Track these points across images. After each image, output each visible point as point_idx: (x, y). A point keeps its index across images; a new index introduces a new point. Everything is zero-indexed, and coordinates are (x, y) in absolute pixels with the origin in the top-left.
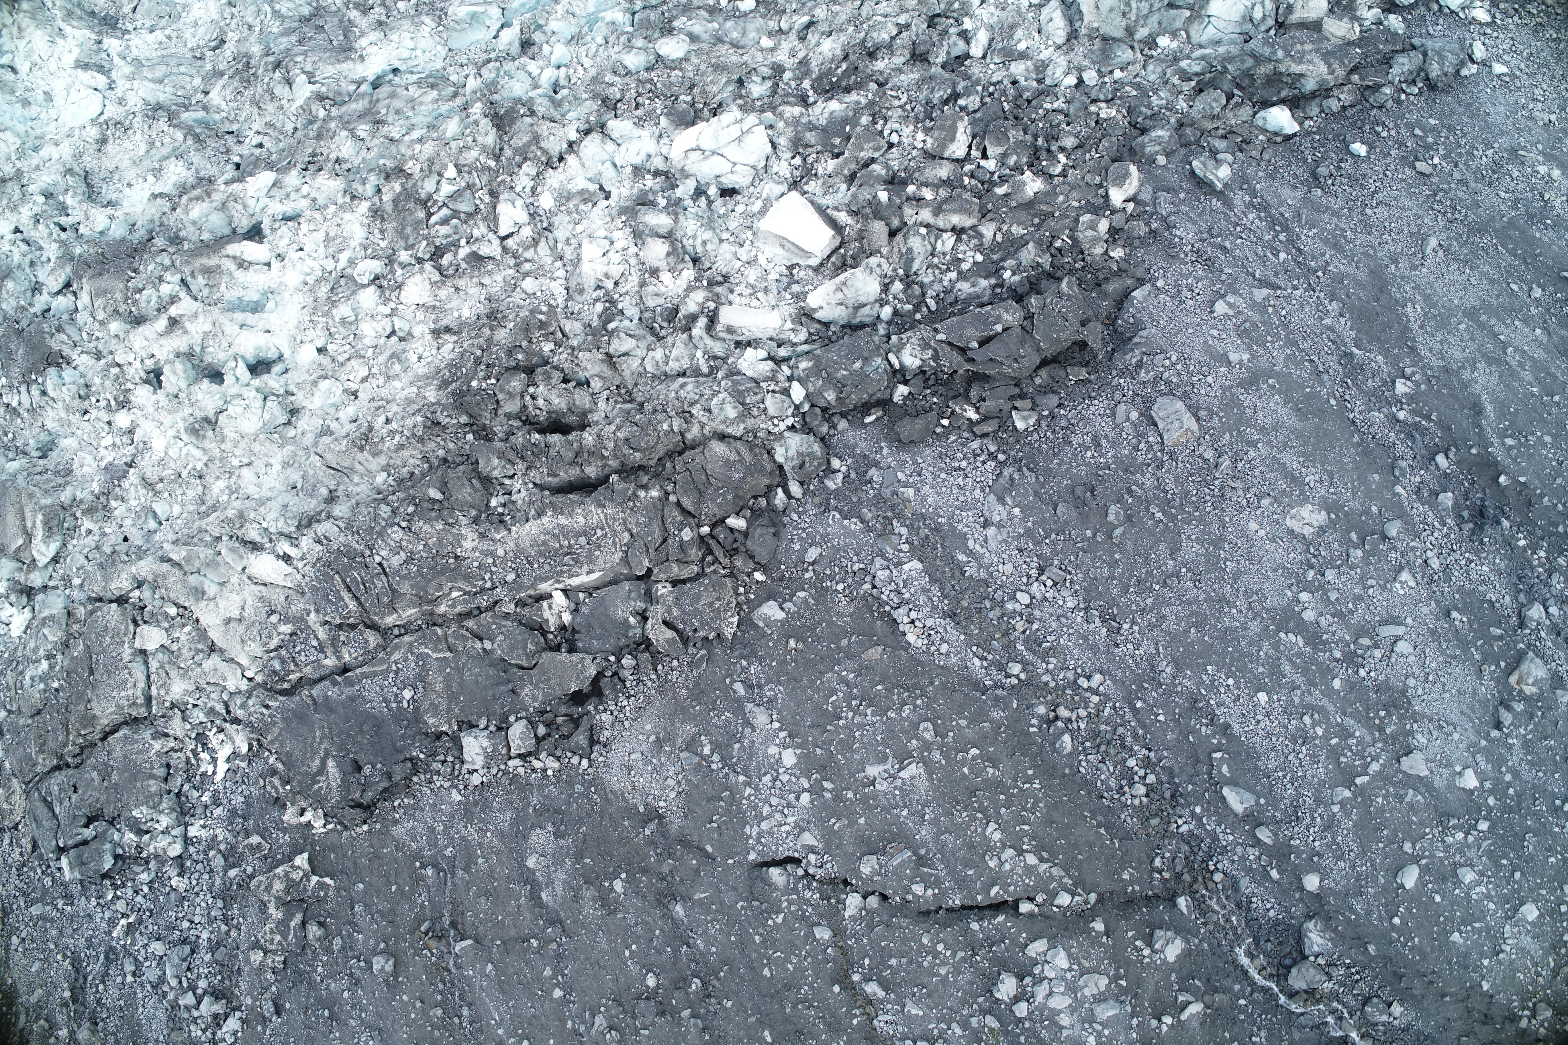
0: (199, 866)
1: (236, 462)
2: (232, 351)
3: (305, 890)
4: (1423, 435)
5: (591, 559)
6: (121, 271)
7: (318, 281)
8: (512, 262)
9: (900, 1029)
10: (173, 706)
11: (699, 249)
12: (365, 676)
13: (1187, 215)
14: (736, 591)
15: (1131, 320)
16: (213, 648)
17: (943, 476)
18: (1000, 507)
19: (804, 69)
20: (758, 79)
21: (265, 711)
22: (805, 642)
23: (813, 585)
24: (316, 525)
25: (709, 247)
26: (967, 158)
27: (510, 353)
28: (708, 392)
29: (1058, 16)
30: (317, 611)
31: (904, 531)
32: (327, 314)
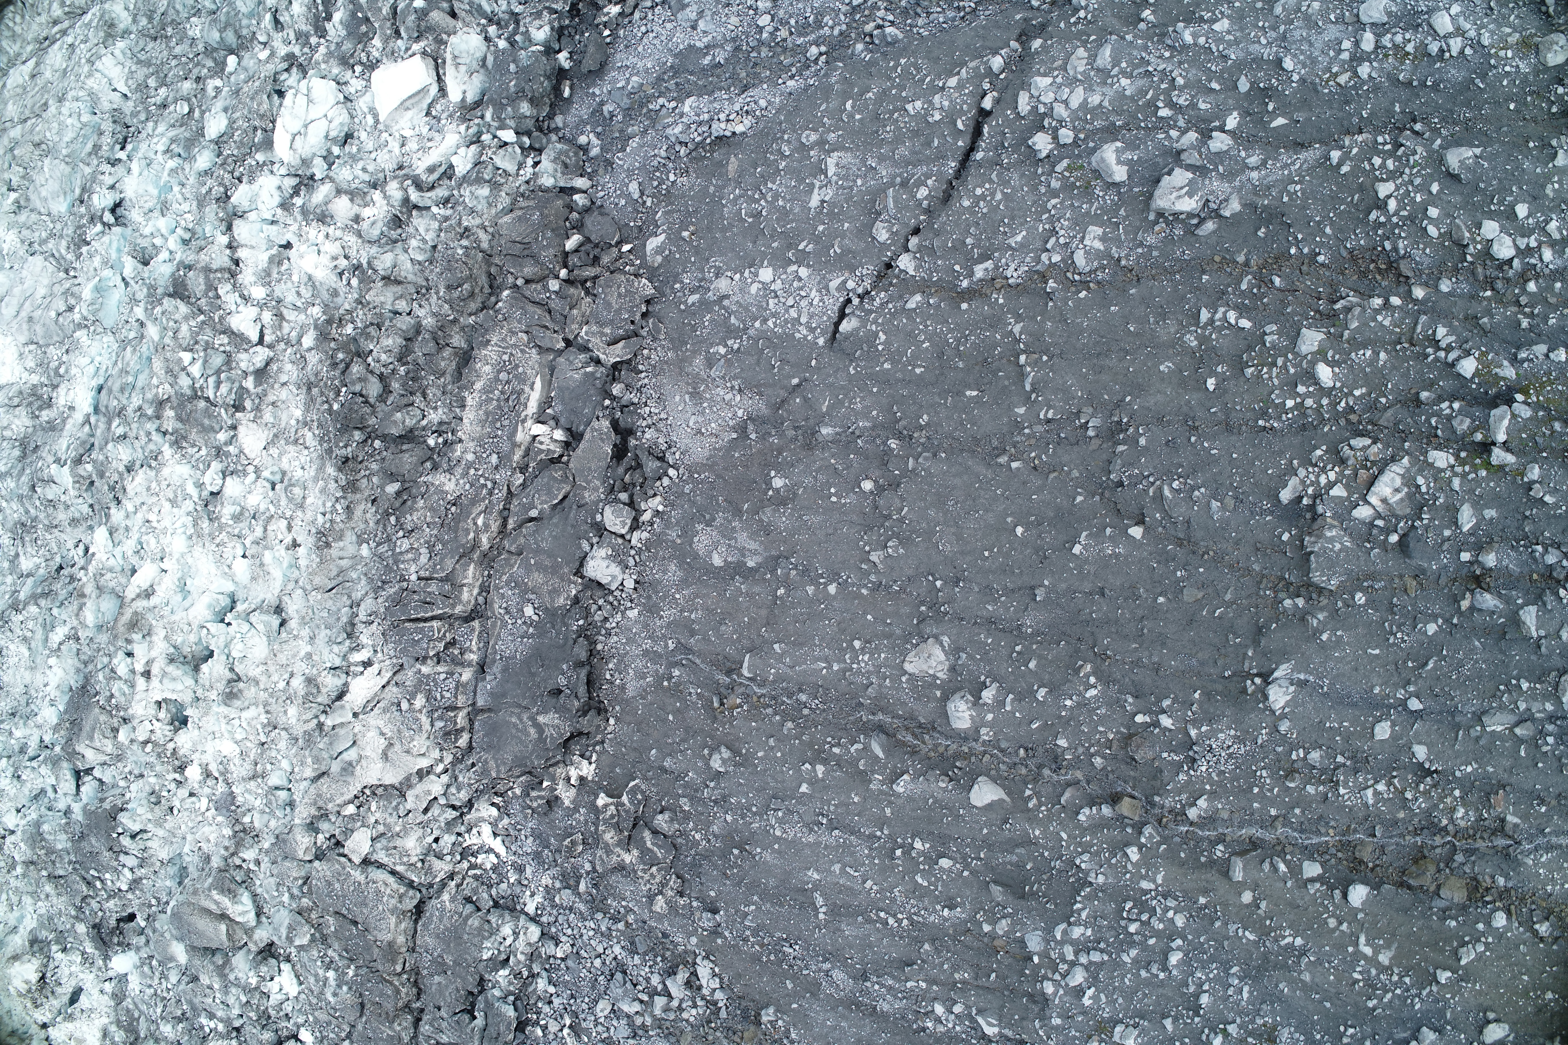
0: (561, 919)
1: (282, 685)
2: (195, 627)
3: (627, 812)
5: (523, 379)
7: (195, 524)
8: (282, 345)
9: (1028, 259)
10: (423, 860)
11: (367, 177)
12: (495, 645)
14: (625, 274)
16: (400, 791)
17: (640, 48)
20: (285, 75)
22: (692, 223)
23: (658, 202)
24: (357, 620)
25: (370, 168)
27: (334, 365)
31: (661, 101)
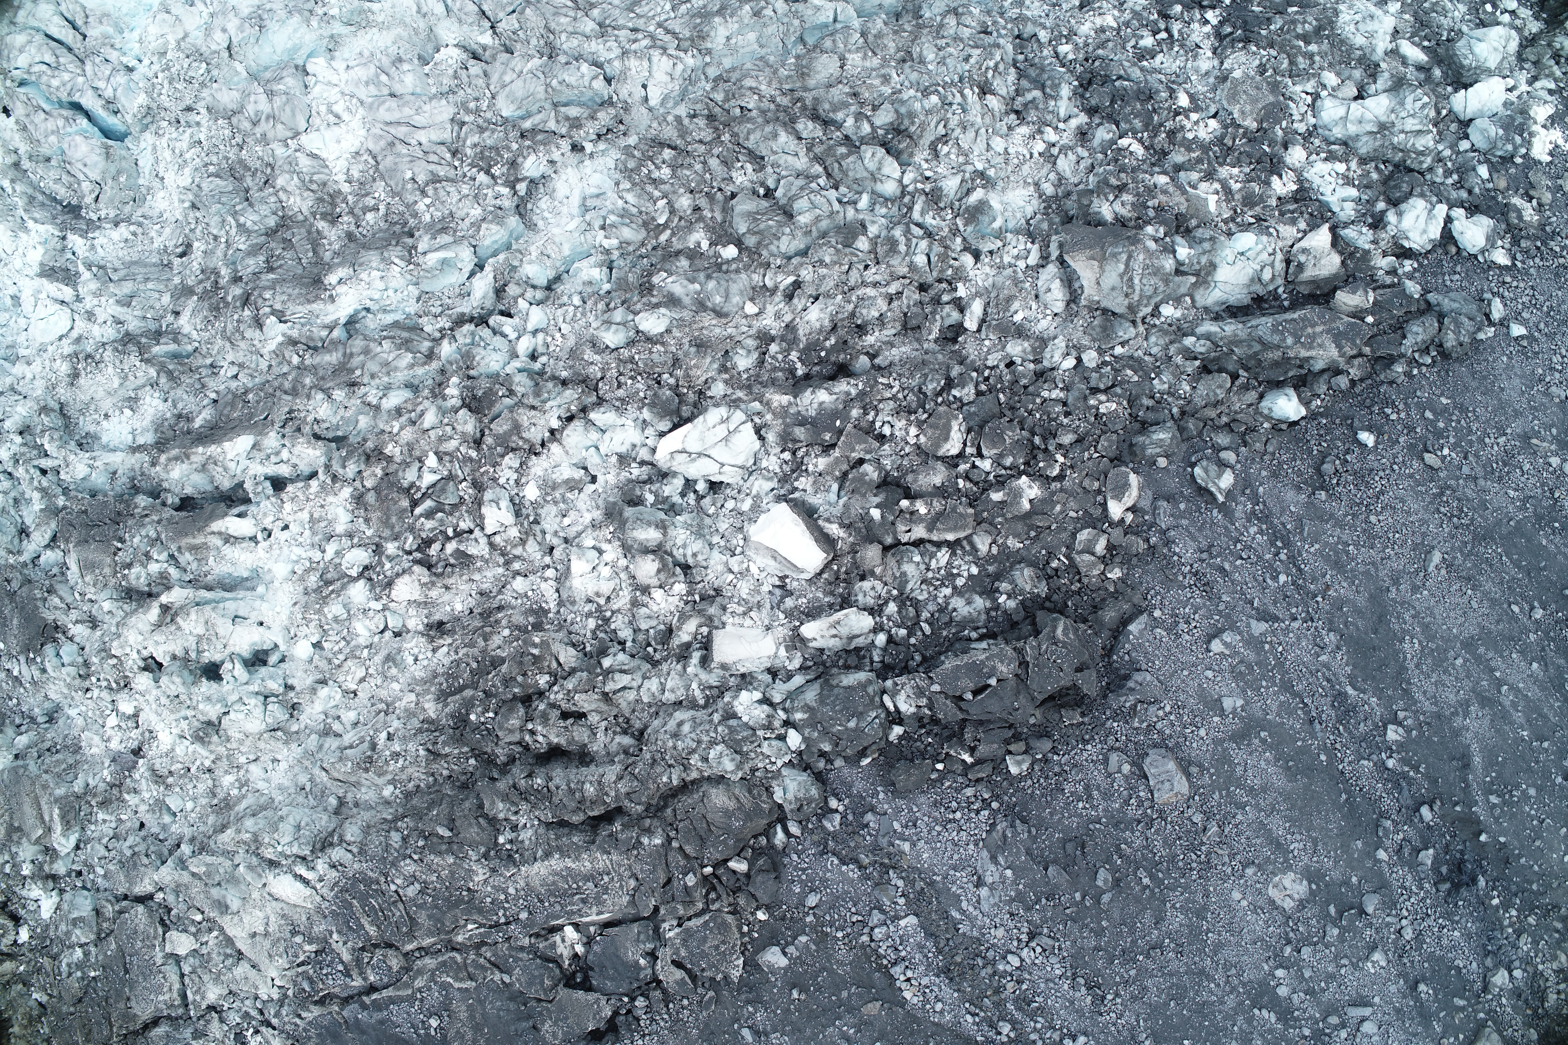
1: (242, 759)
2: (227, 652)
4: (1410, 784)
5: (599, 901)
6: (105, 541)
7: (307, 571)
8: (501, 560)
10: (211, 1008)
11: (691, 561)
12: (392, 1001)
13: (1187, 530)
14: (740, 929)
15: (1127, 658)
16: (241, 956)
17: (938, 828)
18: (992, 868)
19: (790, 337)
20: (743, 352)
21: (298, 1021)
22: (807, 992)
23: (813, 928)
24: (329, 849)
25: (700, 558)
26: (961, 455)
27: (506, 683)
28: (705, 739)
29: (1056, 285)
30: (339, 932)
31: (900, 883)
32: (319, 612)
